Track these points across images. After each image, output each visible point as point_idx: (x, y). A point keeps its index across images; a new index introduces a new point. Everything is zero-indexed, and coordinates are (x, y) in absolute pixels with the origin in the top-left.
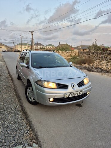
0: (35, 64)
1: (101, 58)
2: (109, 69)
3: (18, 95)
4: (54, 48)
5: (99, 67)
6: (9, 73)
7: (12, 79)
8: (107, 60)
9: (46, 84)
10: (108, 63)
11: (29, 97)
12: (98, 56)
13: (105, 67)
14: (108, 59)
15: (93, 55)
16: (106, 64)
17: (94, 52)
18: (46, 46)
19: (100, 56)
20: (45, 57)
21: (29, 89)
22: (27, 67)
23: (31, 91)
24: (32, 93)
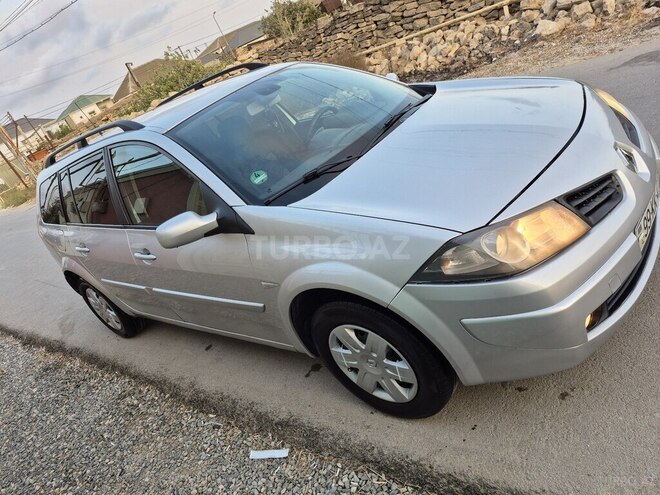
0: (257, 181)
1: (380, 33)
2: (452, 54)
3: (260, 417)
4: (110, 105)
5: (407, 70)
6: (30, 341)
7: (92, 359)
8: (410, 26)
10: (426, 39)
12: (364, 30)
13: (431, 58)
14: (412, 19)
15: (339, 36)
16: (423, 46)
17: (334, 22)
18: (65, 116)
19: (374, 26)
21: (340, 343)
22: (216, 225)
23: (358, 351)
24: (373, 358)
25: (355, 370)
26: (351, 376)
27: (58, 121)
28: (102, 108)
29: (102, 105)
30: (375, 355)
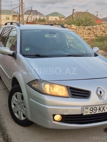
0: (26, 50)
4: (63, 19)
9: (47, 88)
11: (15, 111)
18: (47, 16)
20: (47, 36)
21: (16, 96)
22: (12, 54)
23: (19, 101)
24: (21, 105)
25: (15, 105)
26: (13, 106)
27: (45, 16)
28: (60, 19)
29: (61, 18)
30: (22, 104)
